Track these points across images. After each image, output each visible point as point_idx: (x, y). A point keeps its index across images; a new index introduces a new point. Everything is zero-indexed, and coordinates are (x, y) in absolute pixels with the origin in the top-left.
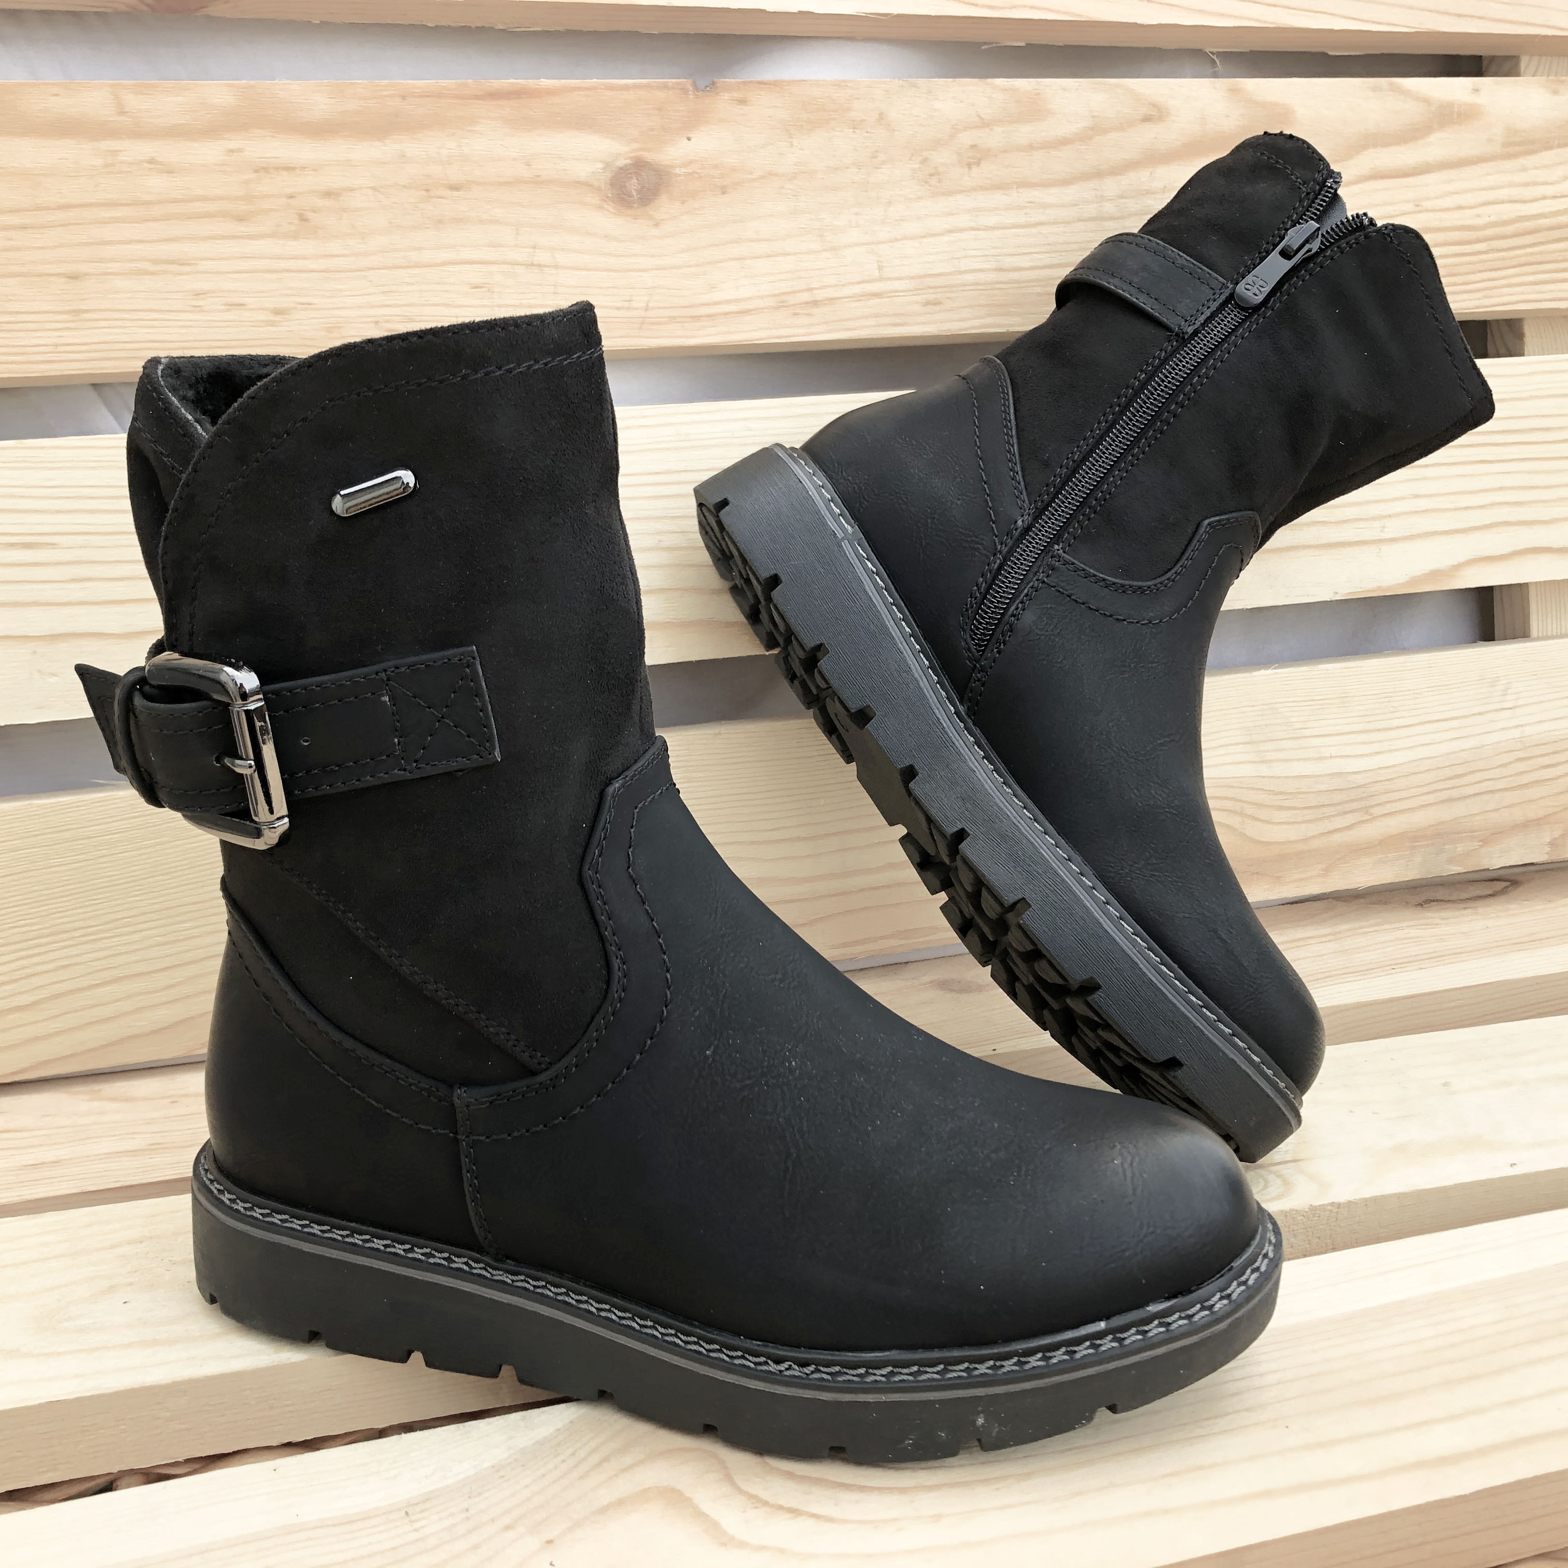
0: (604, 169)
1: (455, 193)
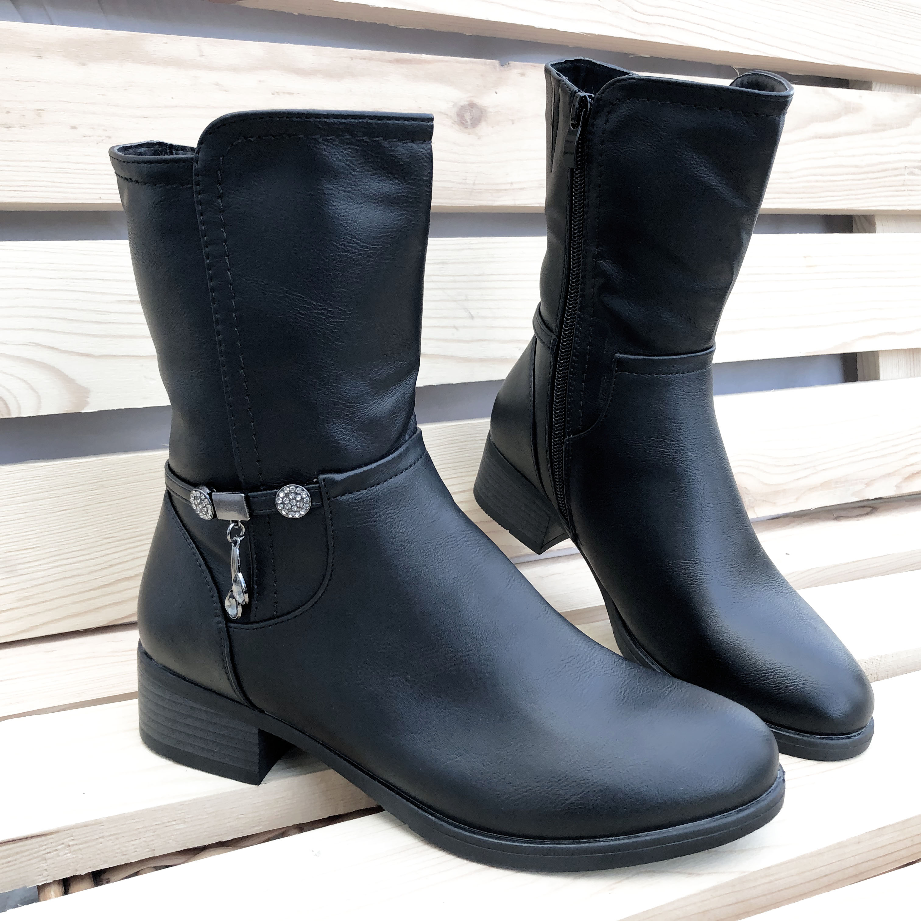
0: (453, 106)
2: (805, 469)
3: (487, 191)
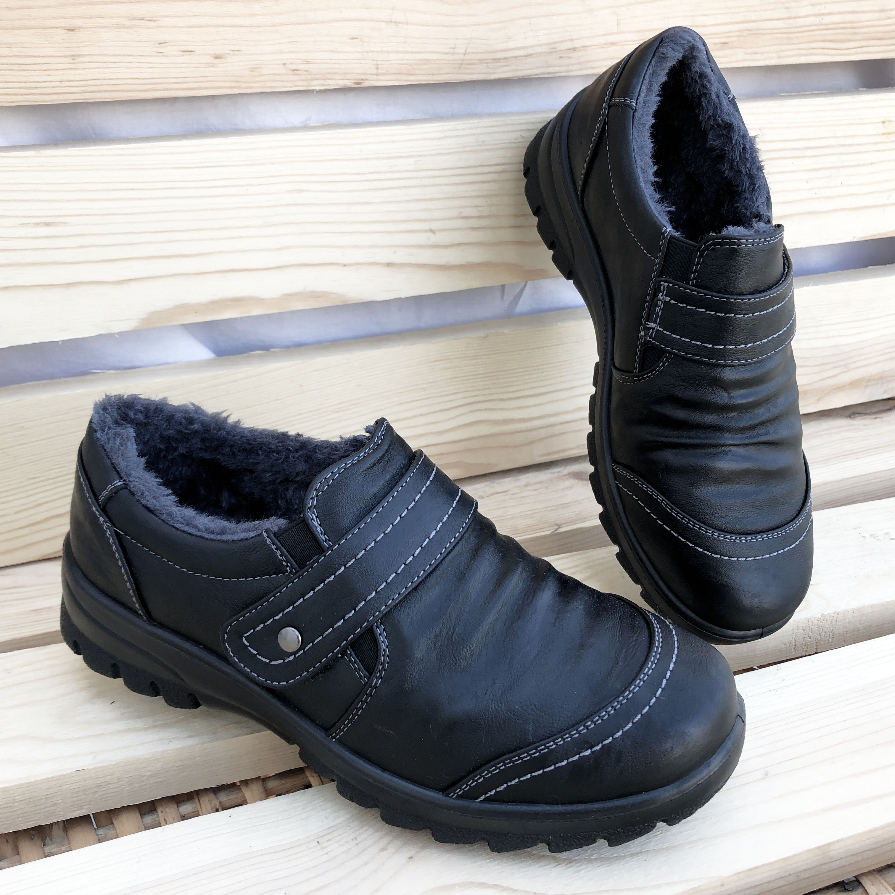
2: (835, 368)
3: (481, 61)
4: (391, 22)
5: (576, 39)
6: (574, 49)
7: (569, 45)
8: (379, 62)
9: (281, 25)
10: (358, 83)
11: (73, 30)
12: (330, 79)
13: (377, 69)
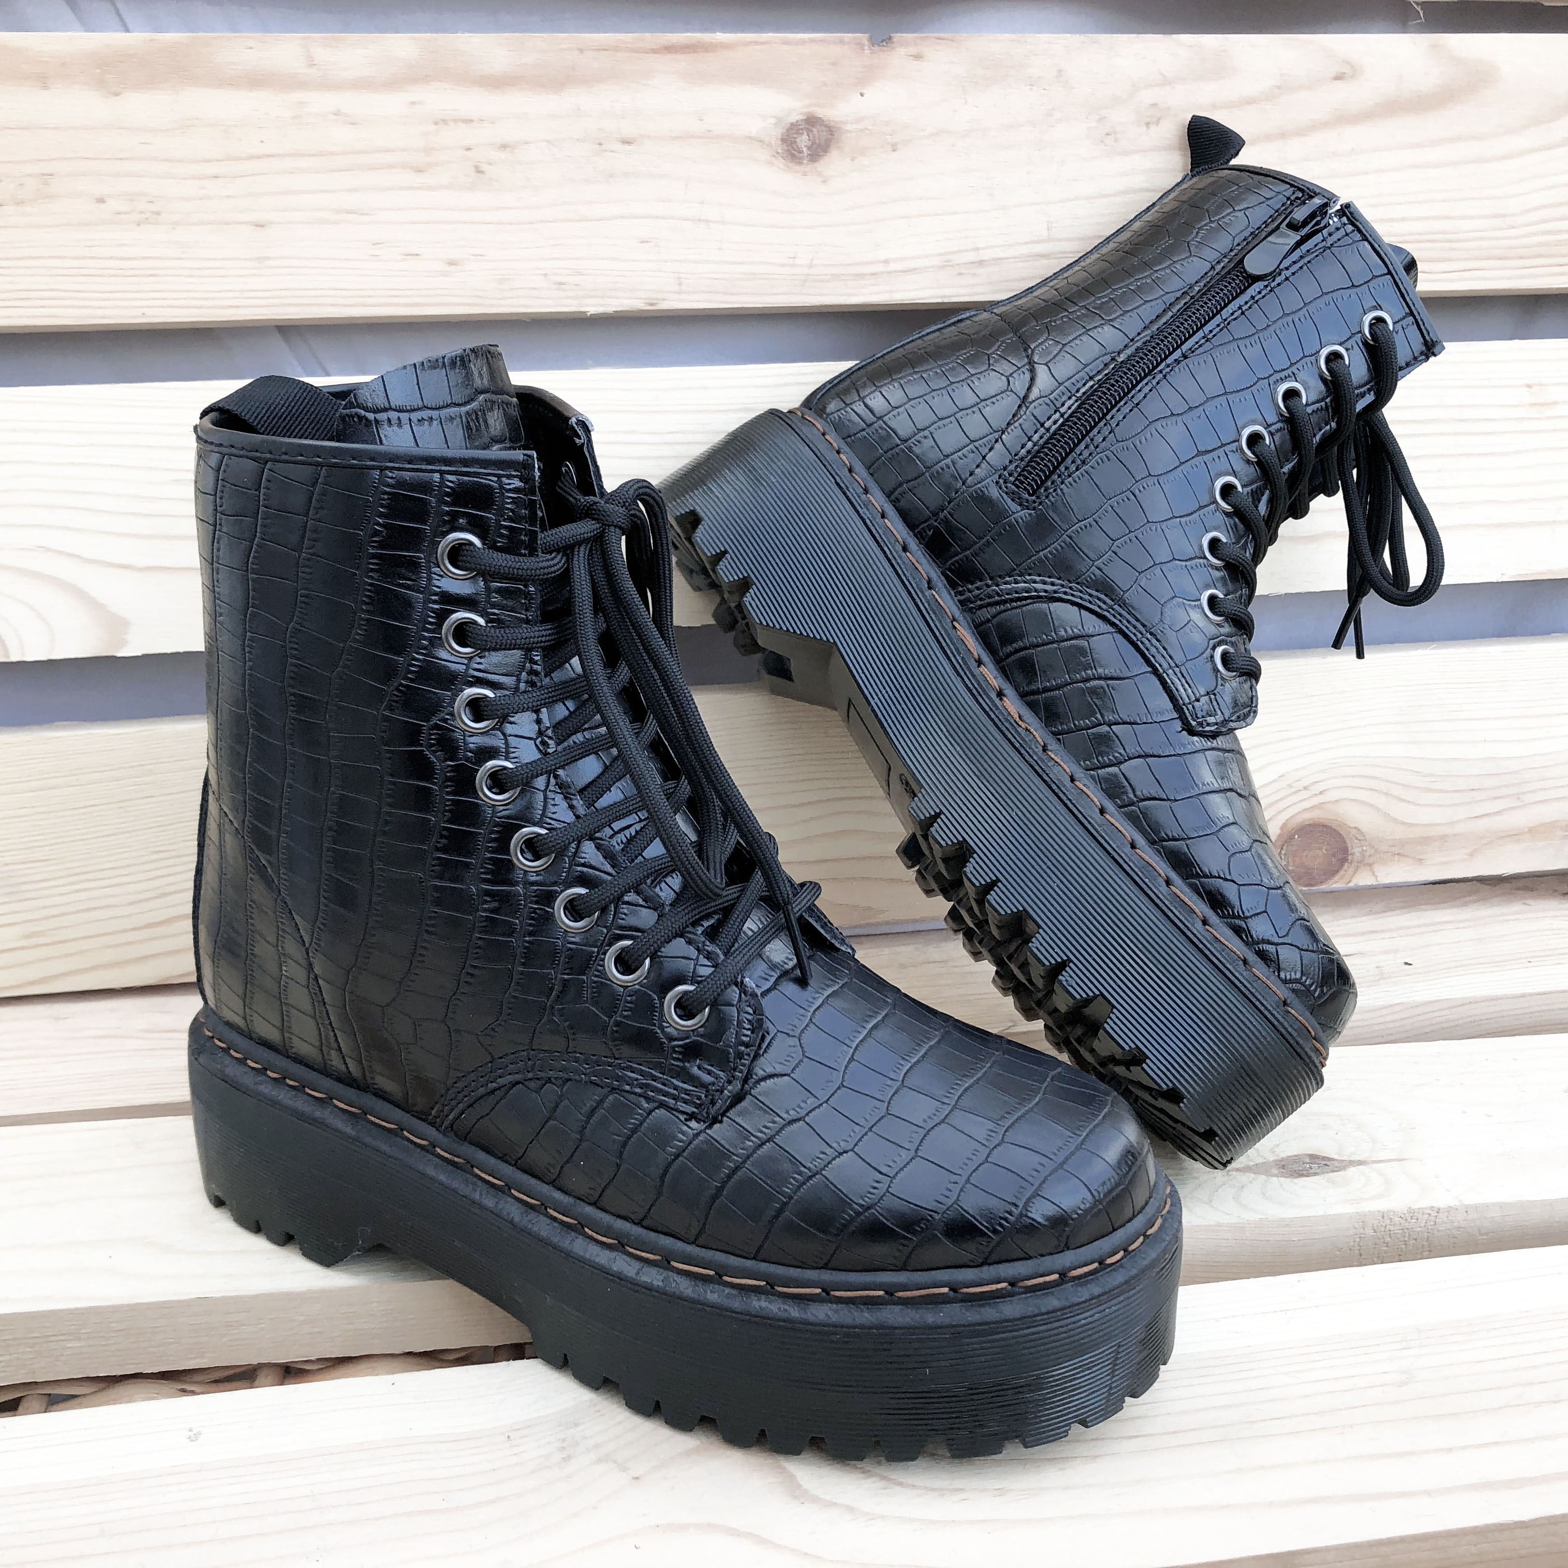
0: (775, 124)
1: (627, 147)
2: (1496, 798)
3: (836, 277)
4: (700, 220)
5: (984, 249)
6: (981, 263)
7: (972, 257)
8: (683, 276)
9: (542, 222)
10: (652, 304)
11: (262, 226)
12: (611, 297)
13: (680, 284)
